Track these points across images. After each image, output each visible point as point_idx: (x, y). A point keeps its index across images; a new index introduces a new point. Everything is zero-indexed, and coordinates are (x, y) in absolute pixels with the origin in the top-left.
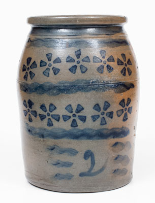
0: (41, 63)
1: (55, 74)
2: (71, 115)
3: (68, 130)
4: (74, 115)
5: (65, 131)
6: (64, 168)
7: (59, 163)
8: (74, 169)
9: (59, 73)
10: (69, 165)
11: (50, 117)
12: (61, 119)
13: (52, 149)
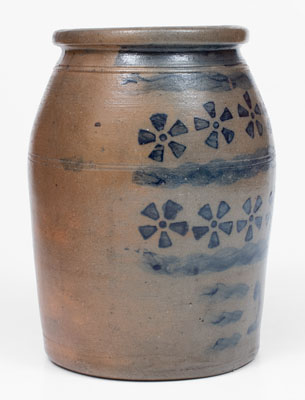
0: (195, 123)
1: (228, 142)
7: (224, 318)
10: (238, 316)
11: (217, 229)
12: (235, 229)
13: (214, 293)
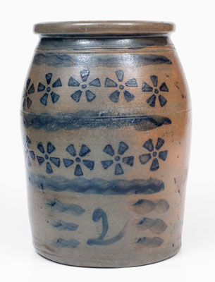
0: (39, 86)
1: (54, 102)
2: (74, 158)
3: (71, 179)
4: (78, 160)
5: (67, 180)
6: (67, 232)
7: (61, 225)
8: (80, 233)
9: (58, 102)
10: (73, 227)
11: (49, 161)
12: (62, 164)
13: (53, 205)
